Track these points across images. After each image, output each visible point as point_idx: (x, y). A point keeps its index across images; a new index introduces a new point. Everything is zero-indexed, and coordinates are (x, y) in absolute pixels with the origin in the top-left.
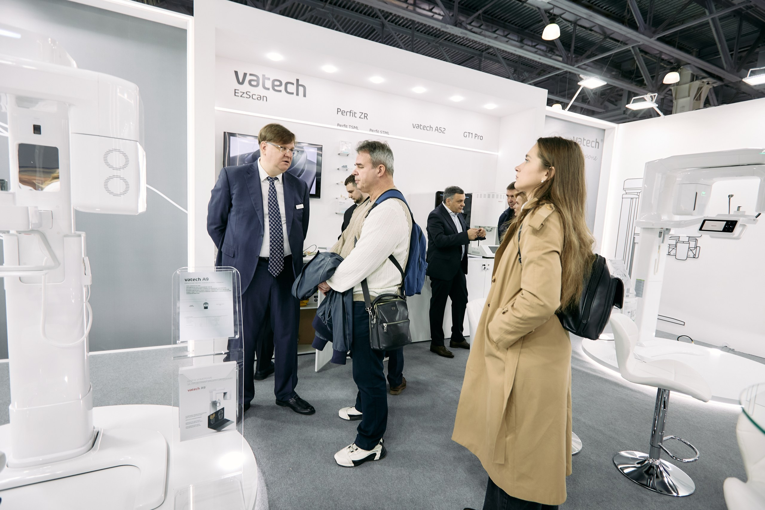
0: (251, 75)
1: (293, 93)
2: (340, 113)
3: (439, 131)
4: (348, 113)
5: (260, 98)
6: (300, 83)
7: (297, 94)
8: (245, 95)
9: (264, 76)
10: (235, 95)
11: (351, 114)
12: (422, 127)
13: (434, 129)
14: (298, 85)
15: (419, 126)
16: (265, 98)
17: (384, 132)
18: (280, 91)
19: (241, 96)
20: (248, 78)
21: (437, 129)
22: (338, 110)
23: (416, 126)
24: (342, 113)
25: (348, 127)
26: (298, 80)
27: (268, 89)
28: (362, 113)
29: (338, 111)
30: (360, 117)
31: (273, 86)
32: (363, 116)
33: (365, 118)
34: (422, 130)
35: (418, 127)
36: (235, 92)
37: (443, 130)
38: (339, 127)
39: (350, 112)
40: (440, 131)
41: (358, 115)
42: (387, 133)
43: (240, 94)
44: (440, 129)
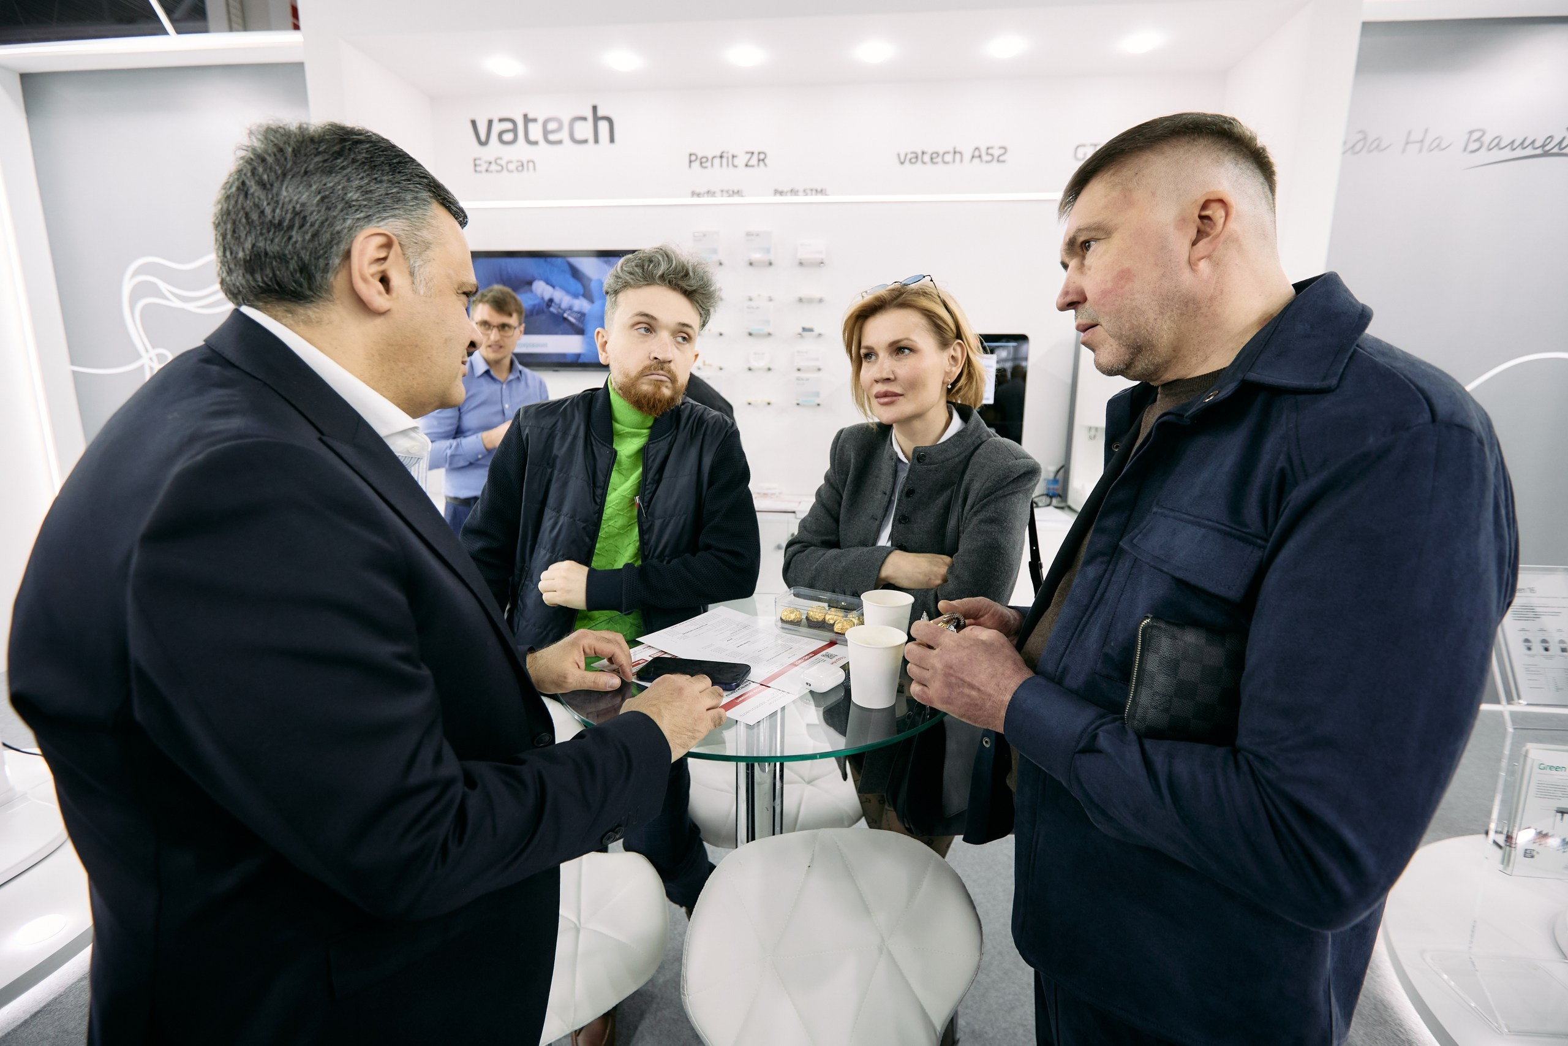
0: (501, 120)
1: (585, 141)
2: (696, 165)
3: (985, 158)
4: (717, 161)
5: (522, 166)
6: (600, 113)
7: (596, 141)
8: (493, 167)
9: (525, 116)
10: (476, 171)
11: (724, 160)
12: (927, 158)
13: (967, 156)
14: (596, 119)
15: (916, 158)
16: (531, 165)
17: (814, 192)
18: (560, 142)
19: (487, 171)
20: (497, 127)
21: (976, 155)
22: (692, 158)
23: (909, 156)
24: (701, 163)
25: (718, 193)
26: (595, 108)
27: (536, 143)
28: (753, 153)
29: (690, 162)
30: (746, 165)
31: (546, 133)
32: (754, 161)
33: (761, 163)
34: (930, 166)
35: (914, 160)
36: (475, 165)
37: (996, 152)
38: (696, 200)
39: (721, 157)
40: (989, 158)
41: (741, 161)
42: (821, 192)
43: (484, 167)
44: (990, 151)
